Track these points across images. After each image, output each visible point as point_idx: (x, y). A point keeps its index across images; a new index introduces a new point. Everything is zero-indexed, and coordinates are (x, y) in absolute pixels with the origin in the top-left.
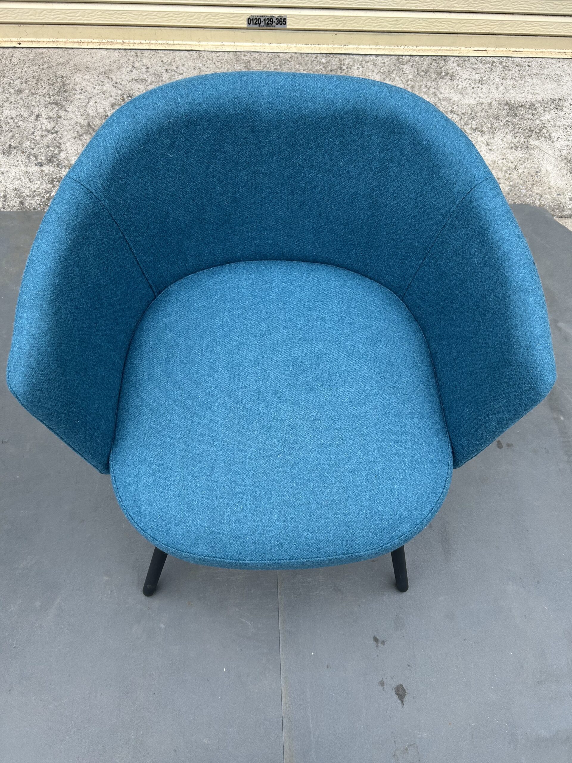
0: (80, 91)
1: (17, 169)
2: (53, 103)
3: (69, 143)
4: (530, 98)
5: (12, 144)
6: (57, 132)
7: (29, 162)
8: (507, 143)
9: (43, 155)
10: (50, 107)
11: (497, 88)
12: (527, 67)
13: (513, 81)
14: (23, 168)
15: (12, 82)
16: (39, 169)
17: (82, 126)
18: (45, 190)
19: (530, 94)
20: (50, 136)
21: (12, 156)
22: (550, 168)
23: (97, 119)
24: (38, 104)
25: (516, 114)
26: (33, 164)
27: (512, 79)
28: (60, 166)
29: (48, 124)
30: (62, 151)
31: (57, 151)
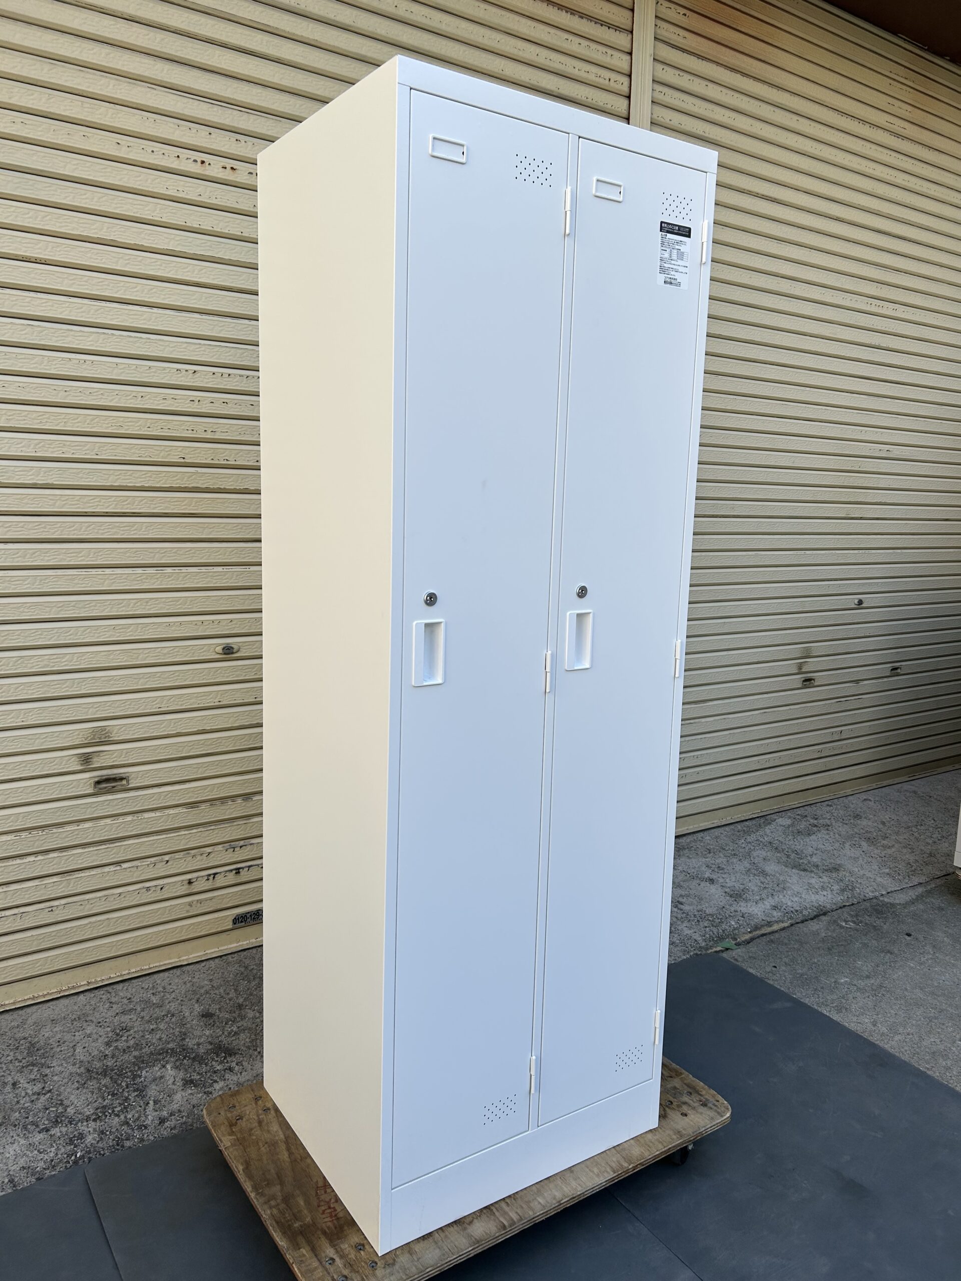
0: (58, 1044)
1: (15, 1146)
2: (29, 1065)
3: (73, 1097)
6: (50, 1091)
7: (29, 1132)
9: (45, 1119)
10: (26, 1070)
14: (22, 1142)
16: (46, 1136)
17: (80, 1075)
18: (66, 1154)
20: (43, 1098)
23: (96, 1063)
26: (36, 1134)
28: (74, 1122)
29: (34, 1087)
30: (68, 1106)
31: (60, 1110)
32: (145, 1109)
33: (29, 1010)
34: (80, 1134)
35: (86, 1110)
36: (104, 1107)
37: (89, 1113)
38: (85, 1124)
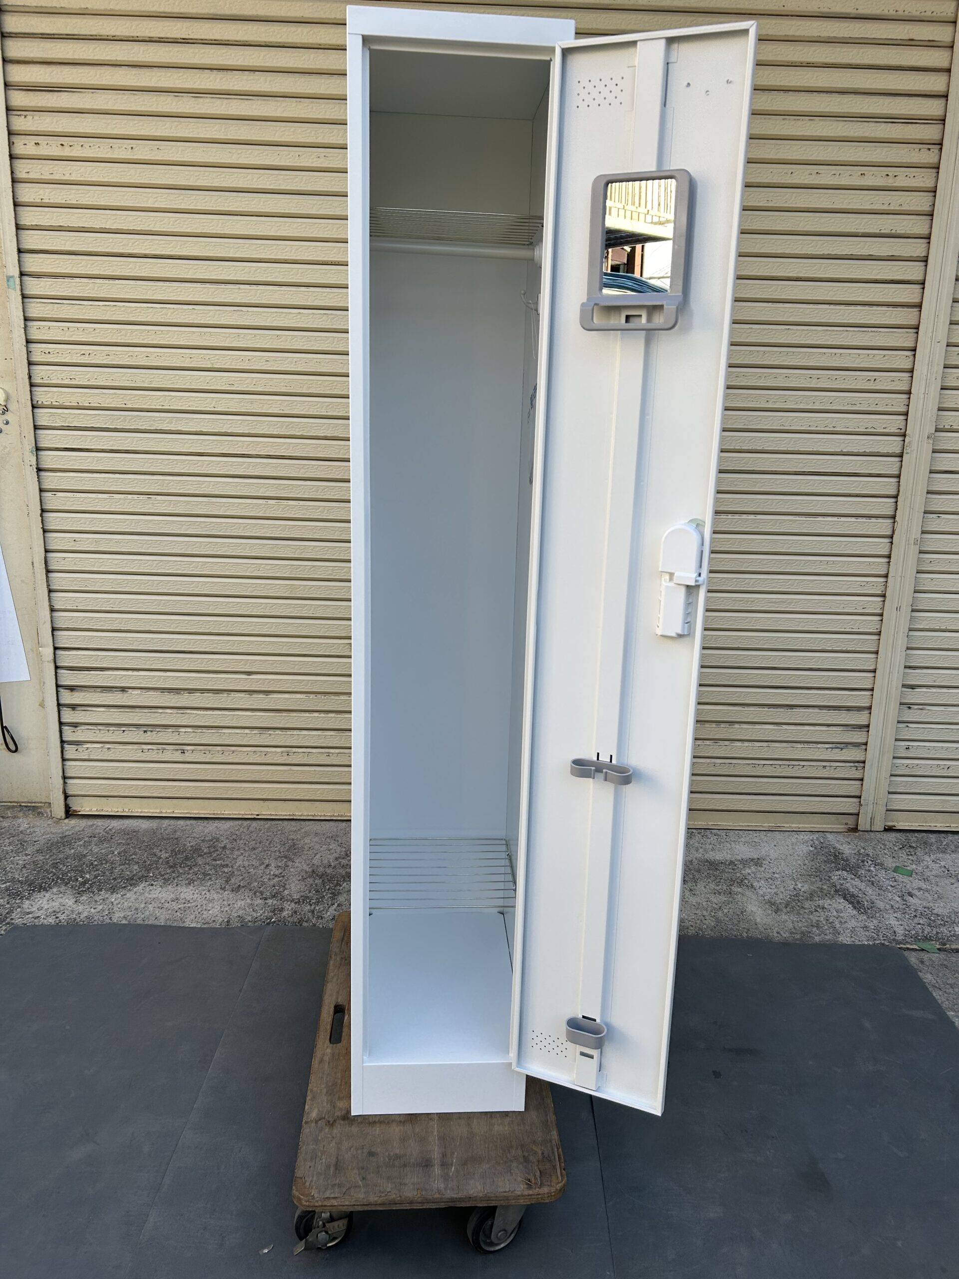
0: (308, 849)
1: (243, 903)
2: (282, 857)
3: (293, 884)
4: (729, 857)
5: (242, 884)
6: (283, 876)
7: (255, 897)
8: (710, 889)
9: (269, 892)
10: (279, 859)
11: (697, 851)
12: (725, 836)
13: (711, 846)
14: (249, 901)
15: (247, 843)
16: (263, 902)
17: (306, 872)
18: (266, 917)
19: (729, 855)
20: (277, 879)
21: (240, 893)
22: (754, 909)
24: (269, 857)
25: (716, 869)
26: (259, 898)
27: (711, 844)
28: (283, 900)
29: (277, 871)
30: (286, 889)
31: (281, 890)
32: (329, 907)
33: (308, 823)
34: (282, 908)
35: (295, 895)
36: (307, 897)
37: (295, 897)
38: (289, 903)
